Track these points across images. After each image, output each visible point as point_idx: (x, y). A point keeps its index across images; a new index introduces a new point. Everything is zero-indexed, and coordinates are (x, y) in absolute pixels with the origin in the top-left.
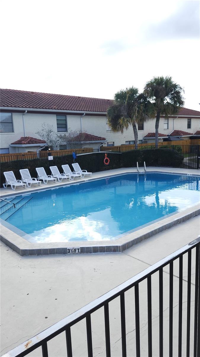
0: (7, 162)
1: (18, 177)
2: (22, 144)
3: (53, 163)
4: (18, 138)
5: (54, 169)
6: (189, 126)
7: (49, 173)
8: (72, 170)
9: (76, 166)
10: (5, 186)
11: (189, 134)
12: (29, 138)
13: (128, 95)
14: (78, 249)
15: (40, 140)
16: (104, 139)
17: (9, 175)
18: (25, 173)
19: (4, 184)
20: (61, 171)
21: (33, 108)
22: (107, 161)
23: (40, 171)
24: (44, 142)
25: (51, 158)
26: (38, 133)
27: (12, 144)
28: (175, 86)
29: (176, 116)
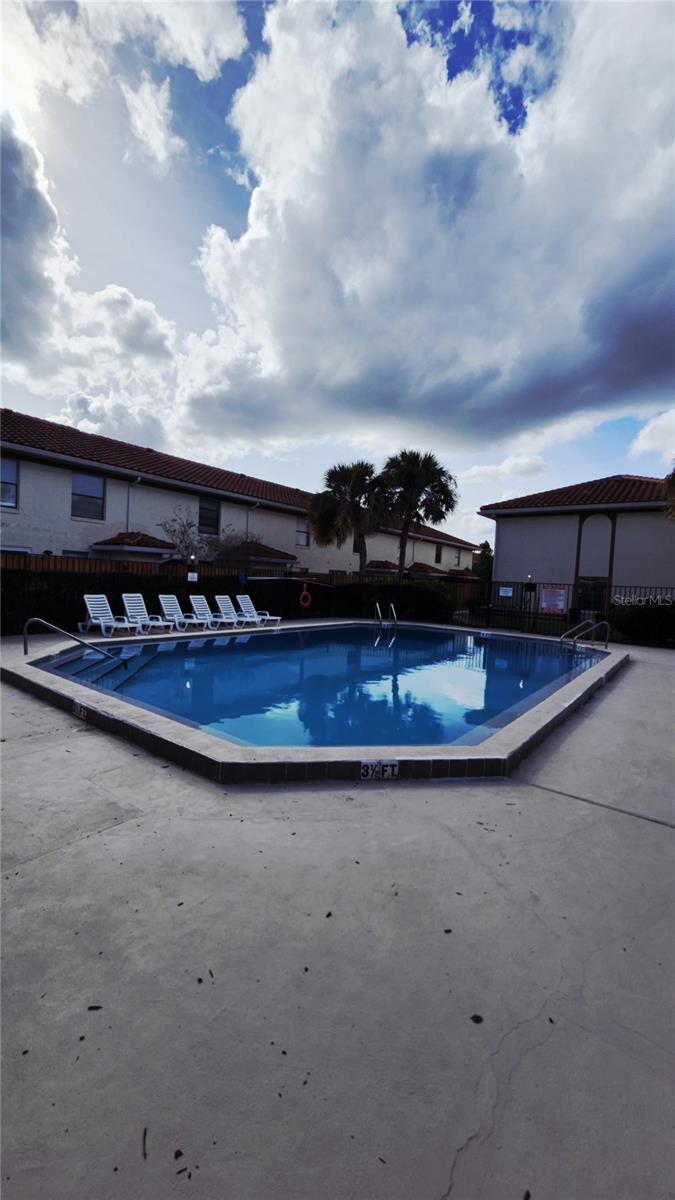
0: (95, 574)
1: (118, 610)
2: (123, 544)
3: (196, 589)
4: (112, 534)
5: (198, 601)
6: (438, 559)
7: (187, 608)
8: (237, 608)
9: (245, 600)
10: (84, 627)
11: (441, 572)
12: (138, 534)
13: (354, 475)
14: (393, 766)
15: (164, 542)
16: (294, 558)
17: (97, 605)
18: (133, 601)
19: (80, 624)
20: (214, 608)
21: (154, 474)
22: (305, 599)
23: (169, 602)
24: (172, 546)
25: (193, 577)
26: (163, 525)
27: (97, 544)
28: (441, 472)
29: (420, 536)
